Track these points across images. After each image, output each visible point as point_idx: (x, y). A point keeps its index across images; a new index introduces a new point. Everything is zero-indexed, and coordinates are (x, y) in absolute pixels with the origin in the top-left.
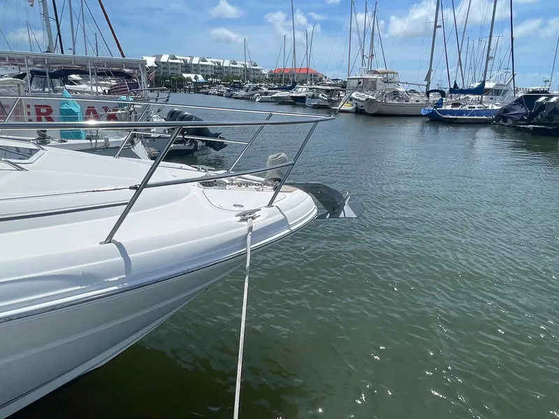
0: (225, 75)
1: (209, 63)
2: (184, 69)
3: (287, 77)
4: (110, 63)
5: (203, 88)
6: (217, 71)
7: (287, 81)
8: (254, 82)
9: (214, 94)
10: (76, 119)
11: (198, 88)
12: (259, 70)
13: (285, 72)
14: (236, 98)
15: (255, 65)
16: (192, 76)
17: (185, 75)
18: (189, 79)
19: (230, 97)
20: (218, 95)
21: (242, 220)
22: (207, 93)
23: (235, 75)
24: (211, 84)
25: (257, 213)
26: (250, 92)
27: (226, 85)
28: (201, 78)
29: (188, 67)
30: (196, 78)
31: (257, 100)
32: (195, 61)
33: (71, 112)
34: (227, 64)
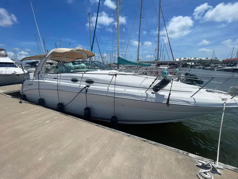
0: (202, 62)
1: (197, 59)
2: (188, 61)
3: (231, 62)
4: (171, 62)
5: (193, 66)
6: (200, 61)
7: (232, 63)
8: (215, 64)
9: (197, 68)
10: (166, 74)
11: (192, 66)
12: (218, 60)
13: (231, 60)
14: (206, 69)
15: (217, 58)
16: (190, 63)
17: (188, 63)
18: (189, 64)
19: (204, 69)
20: (199, 68)
21: (222, 100)
22: (195, 68)
23: (207, 62)
24: (197, 65)
25: (227, 100)
26: (212, 67)
27: (202, 66)
28: (193, 64)
29: (189, 61)
30: (191, 64)
31: (216, 70)
32: (192, 59)
33: (166, 73)
34: (204, 59)
